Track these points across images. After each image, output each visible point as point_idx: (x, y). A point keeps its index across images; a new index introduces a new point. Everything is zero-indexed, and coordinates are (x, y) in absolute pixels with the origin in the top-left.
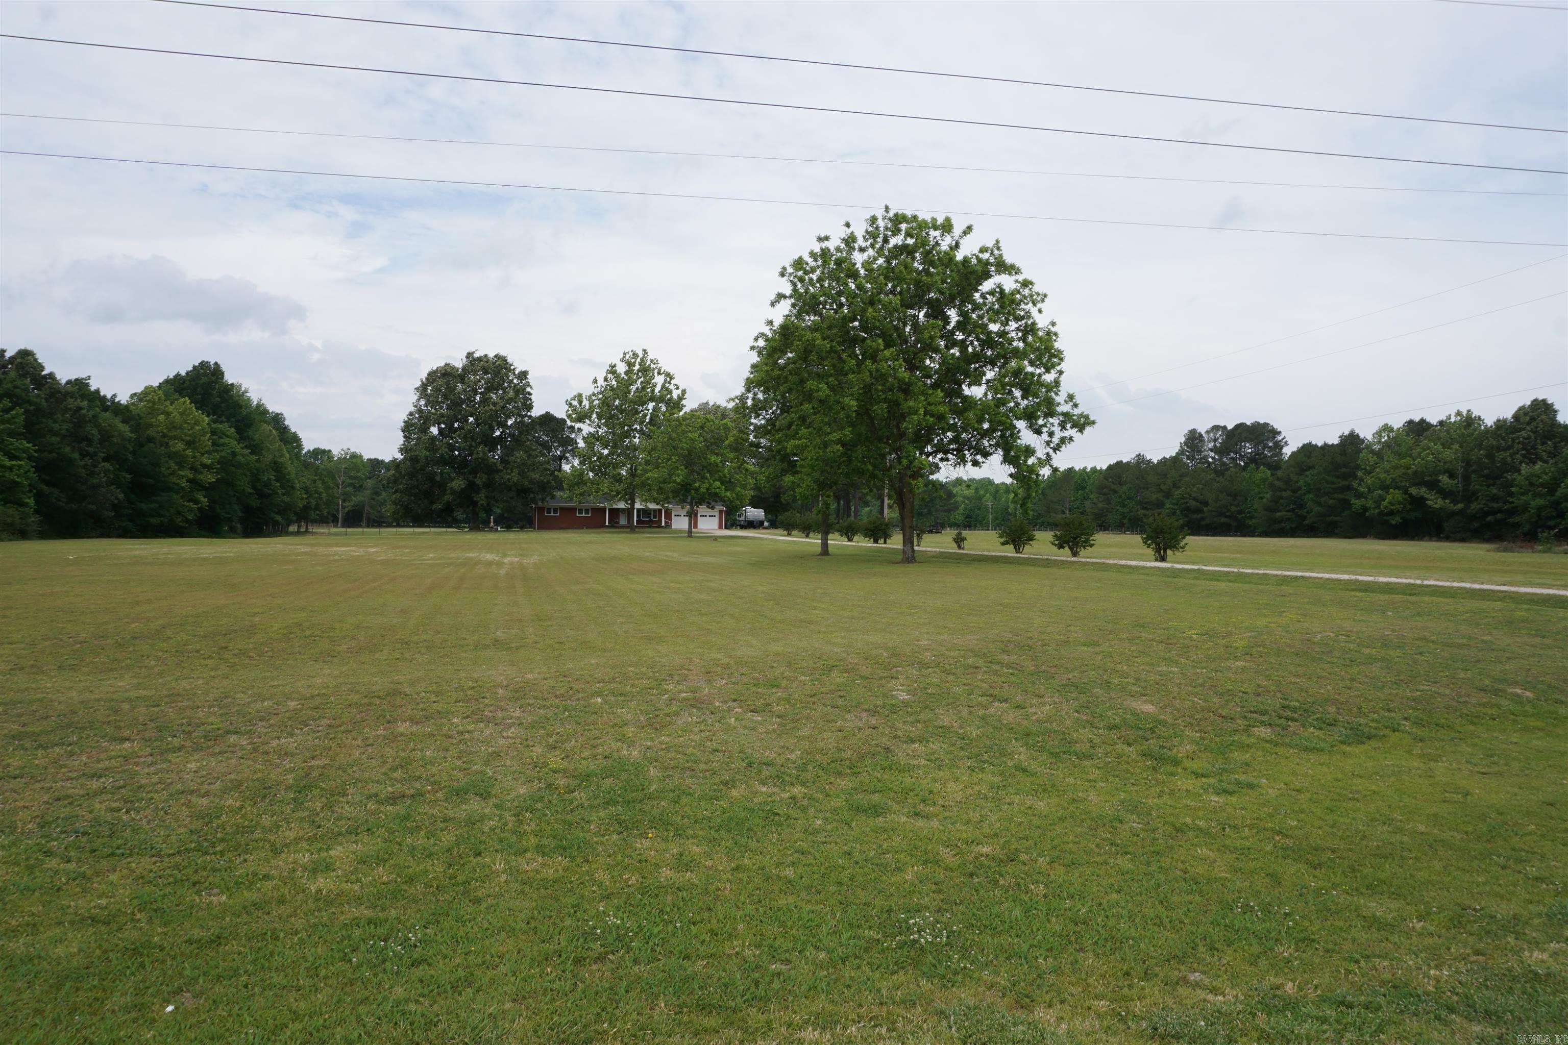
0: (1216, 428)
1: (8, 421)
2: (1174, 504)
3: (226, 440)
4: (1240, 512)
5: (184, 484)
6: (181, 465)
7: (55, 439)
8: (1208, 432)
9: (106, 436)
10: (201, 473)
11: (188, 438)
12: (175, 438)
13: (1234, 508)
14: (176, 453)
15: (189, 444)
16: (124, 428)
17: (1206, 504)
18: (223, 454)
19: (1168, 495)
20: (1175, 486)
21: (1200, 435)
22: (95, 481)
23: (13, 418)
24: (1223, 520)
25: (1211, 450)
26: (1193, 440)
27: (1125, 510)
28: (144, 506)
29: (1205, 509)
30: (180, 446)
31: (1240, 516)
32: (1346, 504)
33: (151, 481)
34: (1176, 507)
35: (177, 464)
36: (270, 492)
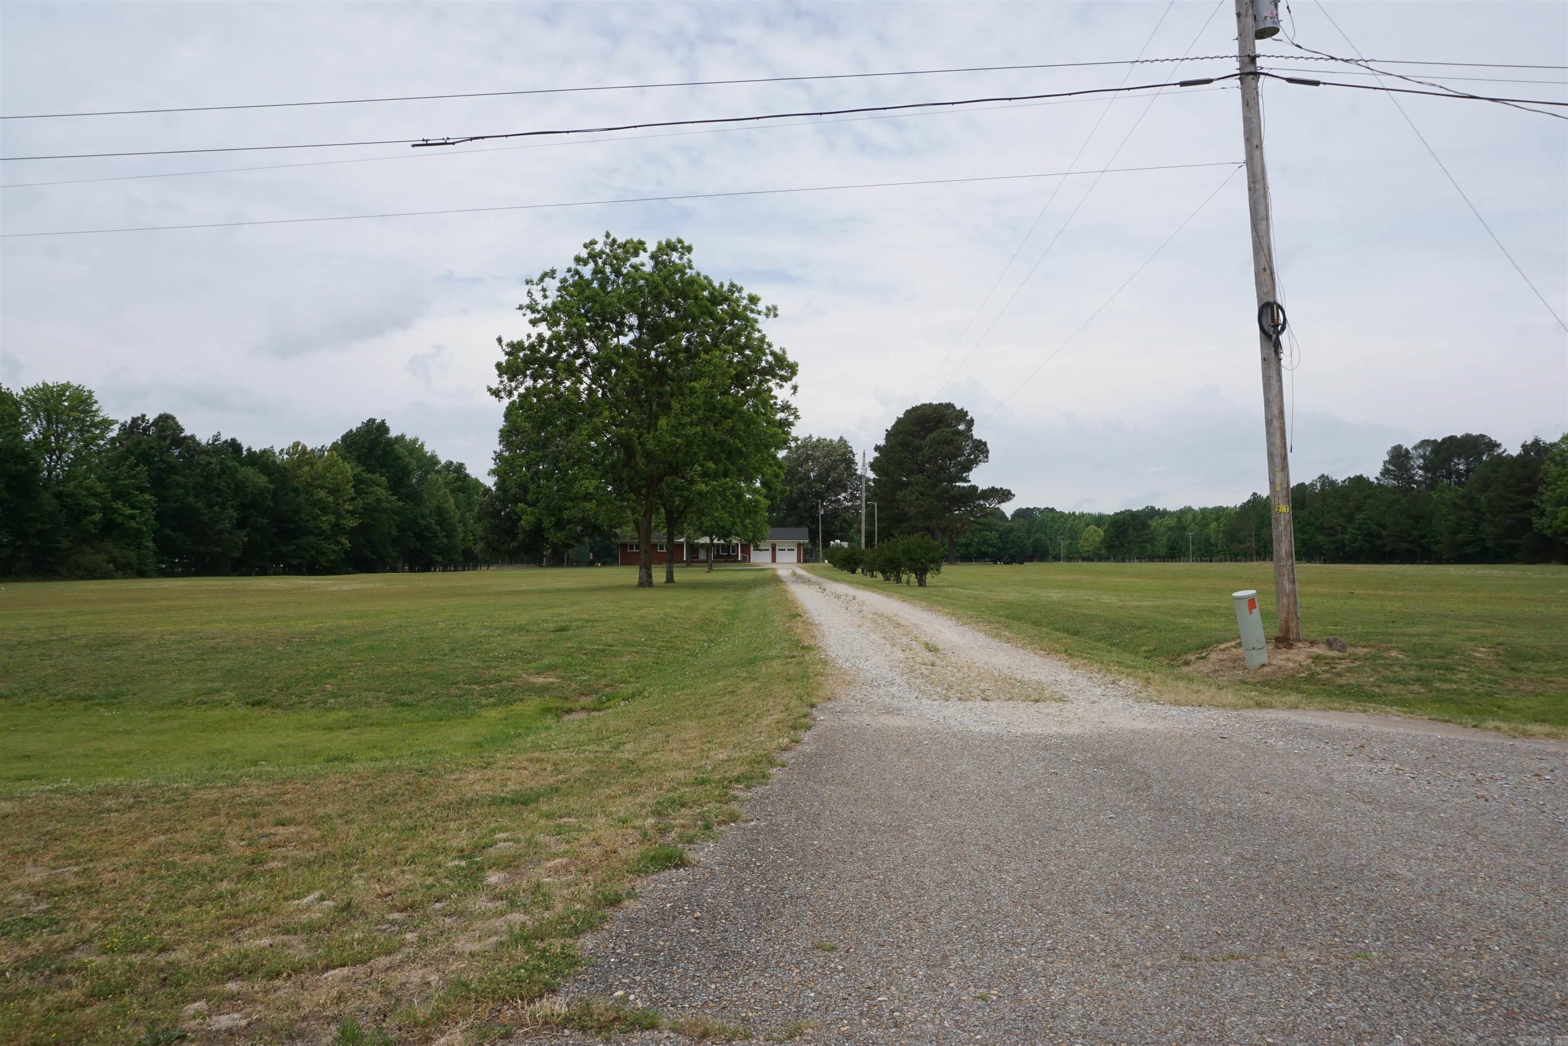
0: (1425, 443)
1: (134, 477)
2: (1356, 529)
3: (375, 488)
4: (1423, 537)
5: (326, 527)
6: (324, 511)
7: (181, 491)
8: (1415, 448)
9: (239, 488)
10: (345, 519)
11: (330, 486)
12: (316, 487)
13: (1415, 533)
14: (320, 500)
15: (332, 492)
16: (262, 480)
17: (1385, 527)
18: (369, 501)
19: (1350, 519)
20: (1359, 508)
21: (1407, 451)
22: (221, 527)
23: (138, 473)
24: (1404, 545)
25: (1419, 467)
26: (1399, 456)
27: (1306, 537)
28: (284, 549)
29: (1384, 533)
30: (322, 494)
31: (1423, 542)
32: (1527, 524)
33: (292, 526)
34: (1359, 532)
35: (320, 510)
36: (430, 535)
